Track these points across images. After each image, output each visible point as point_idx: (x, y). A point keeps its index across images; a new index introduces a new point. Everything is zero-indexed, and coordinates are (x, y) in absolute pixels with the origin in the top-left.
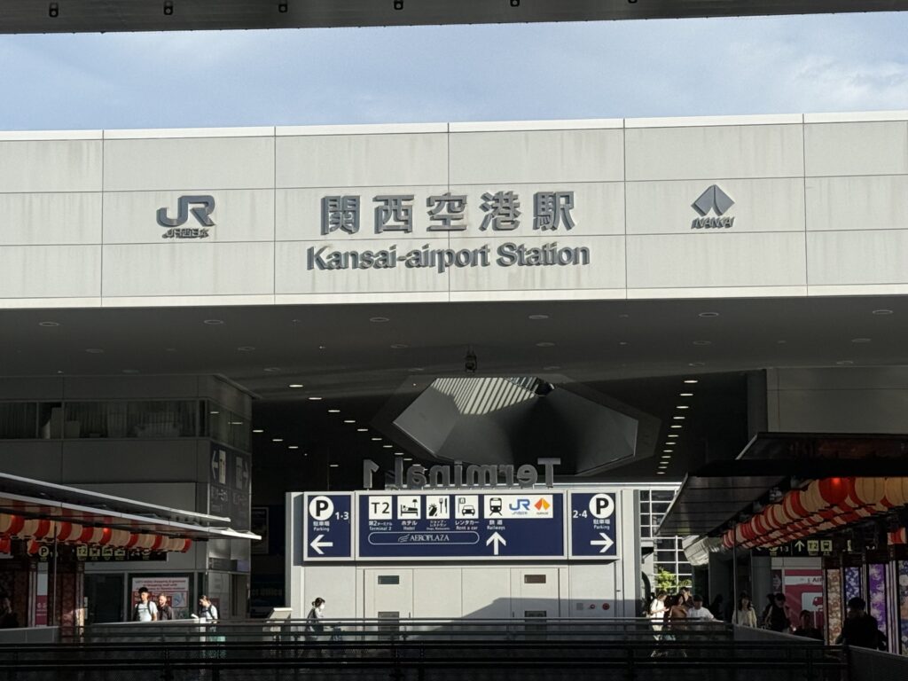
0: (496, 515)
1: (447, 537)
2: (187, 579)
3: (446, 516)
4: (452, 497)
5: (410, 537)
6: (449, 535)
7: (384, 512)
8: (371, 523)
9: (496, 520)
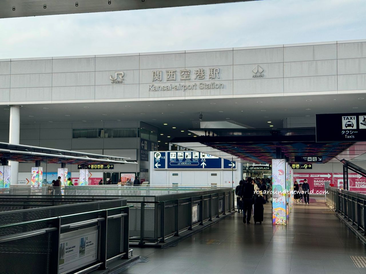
0: (203, 158)
1: (190, 163)
2: (134, 174)
3: (191, 158)
4: (192, 153)
5: (181, 163)
6: (191, 163)
7: (174, 157)
8: (171, 160)
9: (203, 159)
